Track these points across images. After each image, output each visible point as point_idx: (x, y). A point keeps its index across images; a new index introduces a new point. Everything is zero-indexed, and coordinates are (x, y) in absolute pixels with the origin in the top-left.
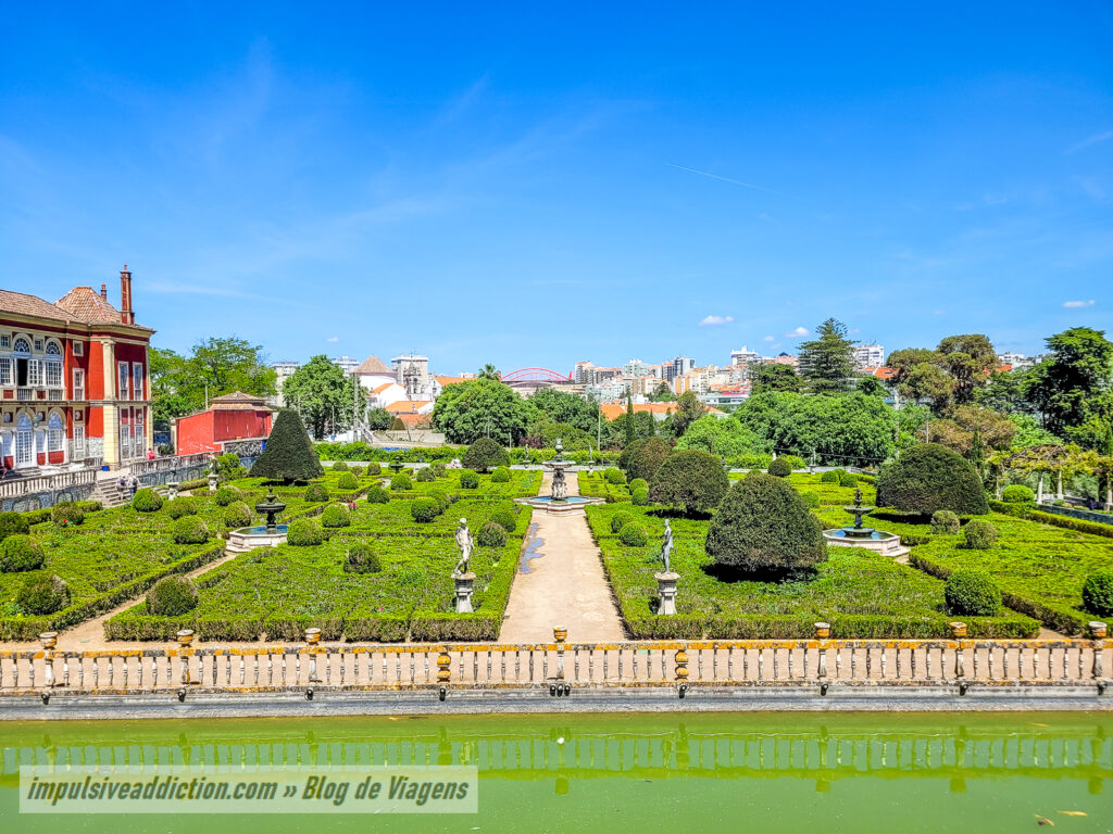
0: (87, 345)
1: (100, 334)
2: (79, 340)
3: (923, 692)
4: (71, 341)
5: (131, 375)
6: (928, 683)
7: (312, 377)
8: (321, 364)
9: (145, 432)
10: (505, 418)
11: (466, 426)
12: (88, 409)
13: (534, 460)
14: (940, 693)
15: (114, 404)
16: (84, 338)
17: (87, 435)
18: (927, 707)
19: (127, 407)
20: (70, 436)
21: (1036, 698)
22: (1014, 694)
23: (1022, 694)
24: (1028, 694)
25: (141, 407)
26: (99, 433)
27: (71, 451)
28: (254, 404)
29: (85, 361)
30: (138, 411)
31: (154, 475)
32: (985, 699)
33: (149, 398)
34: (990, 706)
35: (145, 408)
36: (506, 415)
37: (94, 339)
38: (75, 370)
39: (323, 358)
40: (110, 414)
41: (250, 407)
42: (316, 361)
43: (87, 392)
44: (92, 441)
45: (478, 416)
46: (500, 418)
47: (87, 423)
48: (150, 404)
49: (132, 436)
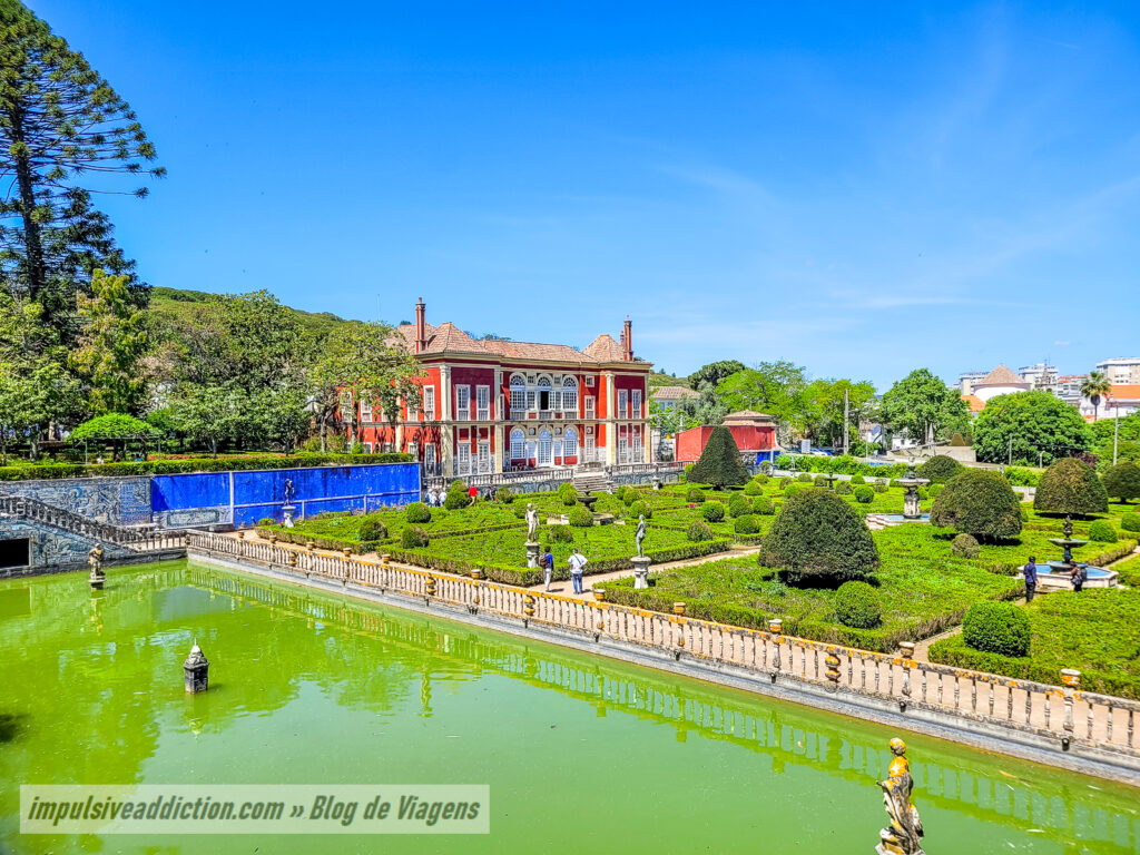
0: (597, 378)
1: (605, 370)
2: (589, 375)
3: (653, 653)
4: (584, 376)
5: (630, 401)
6: (659, 648)
7: (909, 392)
8: (921, 378)
9: (643, 444)
10: (1043, 434)
11: (994, 443)
12: (597, 426)
13: (1027, 481)
14: (663, 656)
15: (613, 422)
16: (596, 374)
17: (597, 445)
18: (655, 665)
19: (626, 424)
20: (582, 445)
21: (727, 674)
22: (711, 667)
23: (717, 669)
24: (721, 670)
25: (640, 424)
26: (604, 445)
27: (582, 456)
28: (757, 420)
29: (596, 391)
30: (637, 428)
31: (628, 476)
32: (692, 667)
33: (648, 416)
34: (695, 674)
35: (643, 425)
36: (1045, 431)
37: (602, 373)
38: (586, 397)
39: (924, 372)
40: (610, 429)
41: (752, 423)
42: (914, 375)
43: (597, 413)
44: (600, 449)
45: (1009, 432)
46: (1037, 434)
47: (597, 436)
48: (648, 421)
49: (630, 445)
